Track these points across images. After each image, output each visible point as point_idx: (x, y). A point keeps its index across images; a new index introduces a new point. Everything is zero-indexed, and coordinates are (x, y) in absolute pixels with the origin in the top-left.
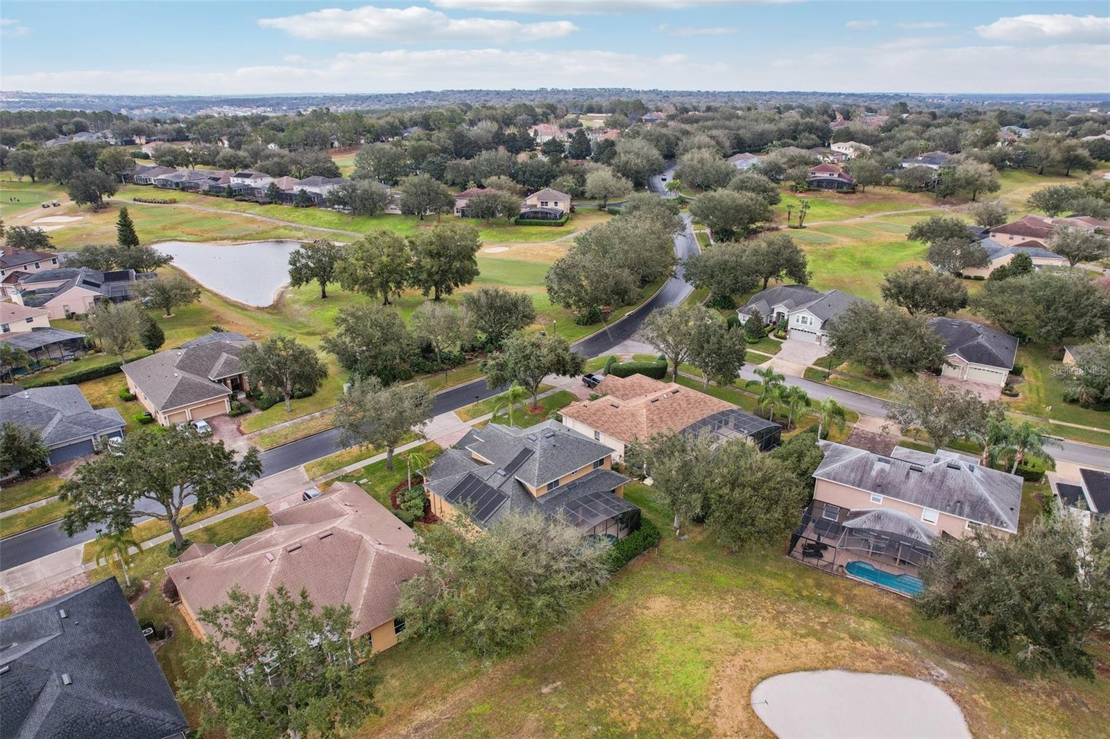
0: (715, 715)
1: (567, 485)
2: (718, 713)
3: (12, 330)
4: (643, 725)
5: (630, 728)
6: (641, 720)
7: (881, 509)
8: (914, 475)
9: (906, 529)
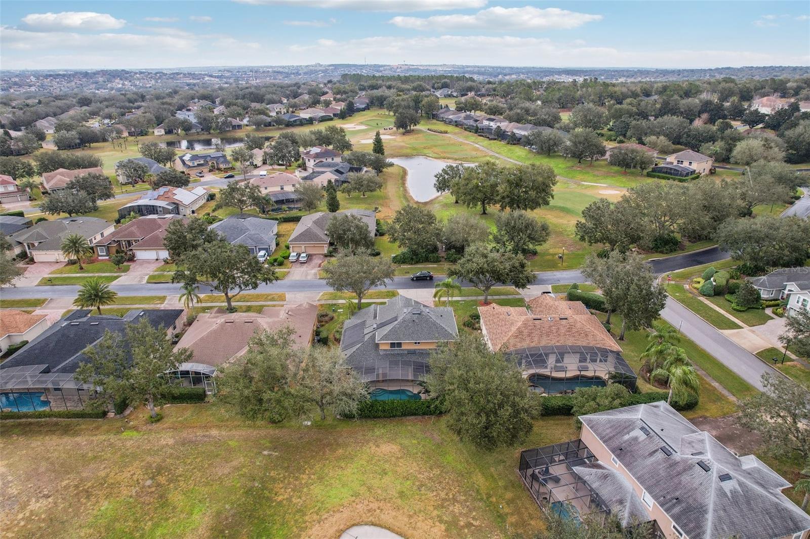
0: (319, 522)
1: (408, 350)
2: (322, 523)
3: (285, 189)
4: (284, 502)
5: (276, 498)
6: (287, 499)
7: (615, 471)
8: (660, 455)
9: (618, 497)
